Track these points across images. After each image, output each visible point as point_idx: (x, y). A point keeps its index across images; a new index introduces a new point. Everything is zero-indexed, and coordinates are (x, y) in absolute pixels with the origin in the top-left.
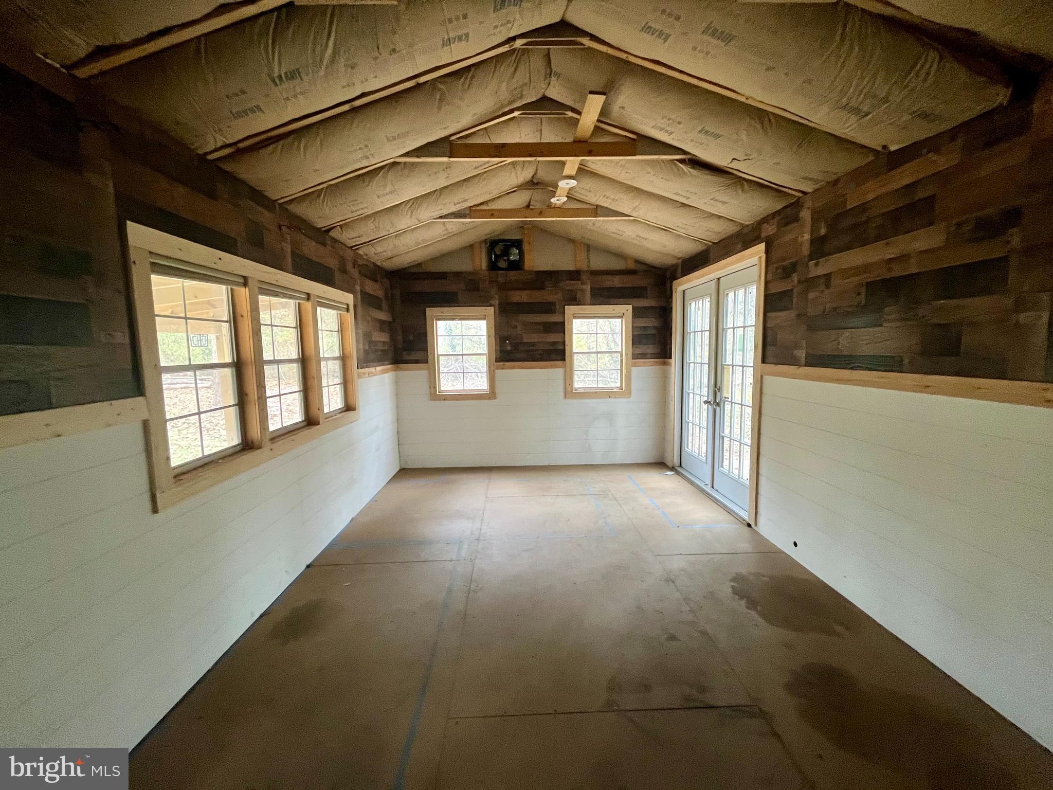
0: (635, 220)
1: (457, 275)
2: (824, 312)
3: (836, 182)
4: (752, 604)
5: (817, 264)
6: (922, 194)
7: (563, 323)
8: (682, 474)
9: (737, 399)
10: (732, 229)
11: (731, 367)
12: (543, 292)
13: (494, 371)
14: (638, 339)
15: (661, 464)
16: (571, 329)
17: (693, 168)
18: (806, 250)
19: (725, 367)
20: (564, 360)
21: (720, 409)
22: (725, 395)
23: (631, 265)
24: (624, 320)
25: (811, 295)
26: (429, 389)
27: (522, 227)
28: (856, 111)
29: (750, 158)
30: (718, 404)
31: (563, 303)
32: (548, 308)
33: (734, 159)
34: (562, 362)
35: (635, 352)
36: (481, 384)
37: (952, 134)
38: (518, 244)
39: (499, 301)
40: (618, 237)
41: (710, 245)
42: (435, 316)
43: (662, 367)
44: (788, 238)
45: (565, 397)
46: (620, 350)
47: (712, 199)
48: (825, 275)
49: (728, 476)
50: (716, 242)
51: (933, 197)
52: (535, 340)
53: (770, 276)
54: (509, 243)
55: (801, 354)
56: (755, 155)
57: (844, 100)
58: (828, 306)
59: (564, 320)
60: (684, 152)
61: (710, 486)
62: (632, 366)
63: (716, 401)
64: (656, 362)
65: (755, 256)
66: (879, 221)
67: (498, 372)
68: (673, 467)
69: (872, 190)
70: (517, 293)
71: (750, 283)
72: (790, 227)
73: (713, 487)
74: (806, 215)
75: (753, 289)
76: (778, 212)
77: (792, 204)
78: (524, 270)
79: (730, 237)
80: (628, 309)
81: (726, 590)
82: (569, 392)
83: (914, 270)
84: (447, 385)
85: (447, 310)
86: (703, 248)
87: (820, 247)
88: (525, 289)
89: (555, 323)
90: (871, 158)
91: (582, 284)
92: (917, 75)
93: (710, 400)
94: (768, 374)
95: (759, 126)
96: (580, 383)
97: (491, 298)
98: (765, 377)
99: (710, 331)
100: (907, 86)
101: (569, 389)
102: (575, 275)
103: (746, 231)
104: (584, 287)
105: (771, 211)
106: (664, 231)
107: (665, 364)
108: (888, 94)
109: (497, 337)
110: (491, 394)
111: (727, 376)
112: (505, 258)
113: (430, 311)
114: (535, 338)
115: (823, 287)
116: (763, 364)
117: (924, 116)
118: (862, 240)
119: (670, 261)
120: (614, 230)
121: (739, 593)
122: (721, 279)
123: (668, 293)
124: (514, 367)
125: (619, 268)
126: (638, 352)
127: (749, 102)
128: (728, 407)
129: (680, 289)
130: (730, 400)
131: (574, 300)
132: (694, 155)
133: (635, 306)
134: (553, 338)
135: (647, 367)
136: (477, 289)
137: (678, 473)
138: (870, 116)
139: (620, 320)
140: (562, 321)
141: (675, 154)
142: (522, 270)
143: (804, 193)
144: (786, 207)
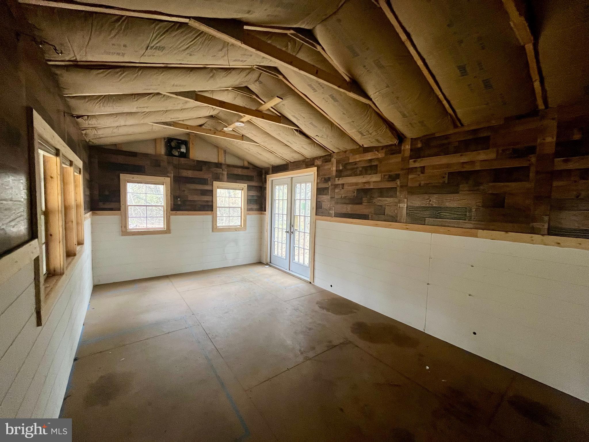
0: (259, 145)
1: (146, 155)
2: (341, 197)
3: (345, 152)
4: (328, 310)
5: (338, 180)
6: (374, 163)
7: (212, 191)
8: (272, 266)
9: (302, 230)
10: (301, 158)
11: (299, 216)
12: (201, 172)
13: (169, 216)
14: (250, 201)
15: (260, 263)
16: (216, 194)
17: (300, 134)
18: (334, 173)
19: (295, 216)
20: (213, 211)
21: (293, 235)
22: (295, 228)
23: (246, 164)
24: (243, 191)
25: (336, 191)
26: (121, 228)
27: (188, 134)
28: (362, 134)
29: (323, 137)
30: (292, 233)
31: (212, 180)
32: (204, 182)
33: (317, 136)
34: (211, 212)
35: (248, 208)
36: (160, 224)
37: (383, 148)
38: (185, 143)
39: (173, 175)
40: (247, 151)
41: (288, 163)
42: (127, 180)
43: (261, 215)
44: (326, 167)
45: (213, 231)
46: (240, 206)
47: (302, 147)
48: (342, 184)
49: (298, 264)
50: (292, 162)
51: (377, 165)
52: (196, 199)
53: (319, 181)
54: (180, 141)
55: (332, 212)
56: (325, 137)
57: (361, 130)
58: (343, 196)
59: (213, 189)
60: (298, 127)
61: (288, 269)
62: (247, 215)
63: (291, 231)
64: (258, 213)
65: (313, 171)
66: (361, 169)
67: (172, 217)
68: (267, 264)
69: (358, 158)
70: (185, 171)
71: (308, 182)
72: (327, 163)
73: (289, 270)
74: (334, 160)
75: (309, 185)
76: (323, 156)
77: (328, 155)
78: (189, 158)
79: (299, 161)
80: (245, 186)
81: (317, 308)
82: (214, 228)
83: (372, 187)
84: (133, 225)
85: (136, 177)
86: (284, 163)
87: (340, 174)
88: (190, 170)
89: (207, 190)
90: (358, 147)
91: (223, 170)
92: (380, 130)
93: (288, 231)
94: (318, 220)
95: (330, 127)
96: (220, 223)
97: (168, 172)
98: (316, 221)
99: (287, 200)
100: (377, 132)
101: (215, 227)
102: (218, 165)
103: (307, 160)
104: (224, 172)
105: (321, 155)
106: (271, 153)
107: (261, 214)
108: (372, 132)
109: (172, 196)
110: (168, 230)
111: (297, 220)
112: (179, 150)
113: (122, 176)
114: (196, 198)
115: (341, 188)
116: (316, 216)
117: (378, 141)
118: (355, 174)
119: (266, 165)
120: (247, 148)
121: (322, 308)
122: (293, 178)
123: (264, 180)
124: (183, 214)
125: (240, 165)
126: (249, 208)
127: (331, 120)
128: (297, 233)
129: (271, 179)
130: (298, 231)
131: (218, 178)
132: (301, 129)
133: (249, 185)
134: (206, 198)
135: (255, 215)
136: (159, 166)
137: (270, 266)
138: (365, 136)
139: (240, 191)
140: (211, 189)
141: (293, 127)
142: (187, 158)
143: (334, 152)
144: (325, 156)
